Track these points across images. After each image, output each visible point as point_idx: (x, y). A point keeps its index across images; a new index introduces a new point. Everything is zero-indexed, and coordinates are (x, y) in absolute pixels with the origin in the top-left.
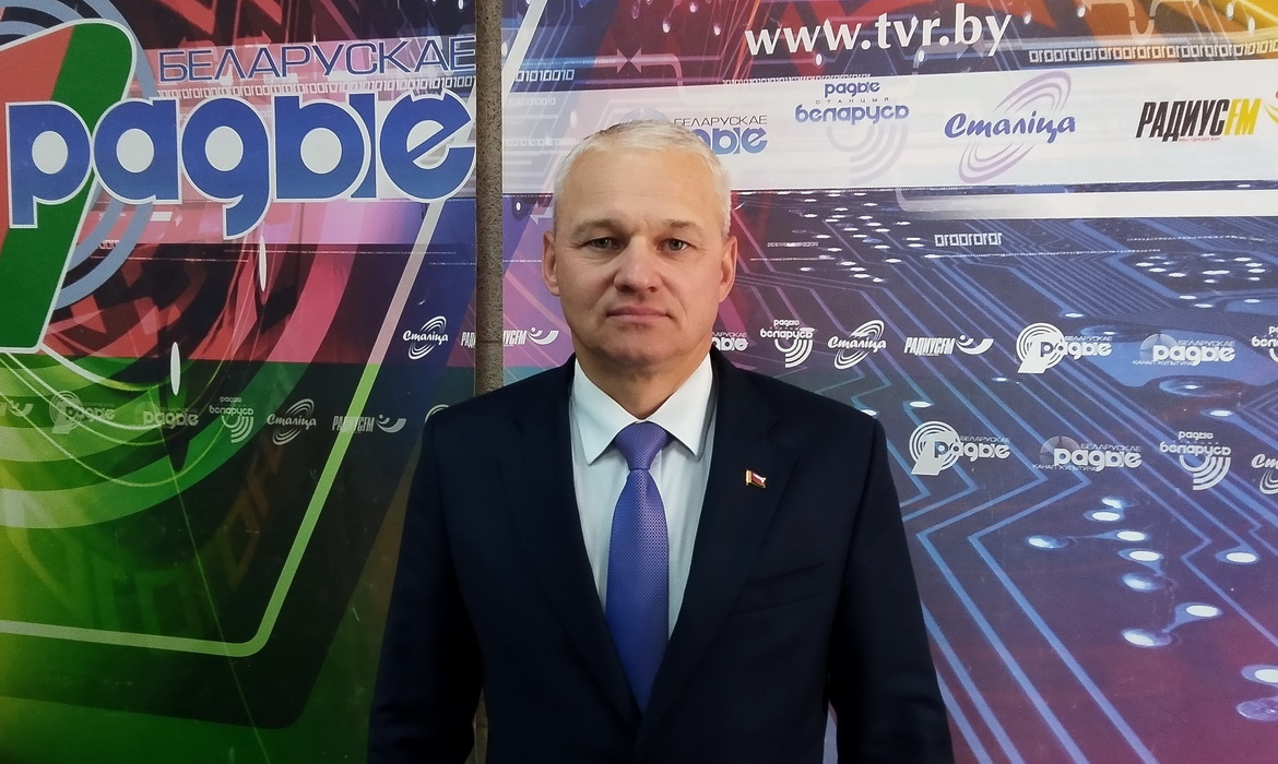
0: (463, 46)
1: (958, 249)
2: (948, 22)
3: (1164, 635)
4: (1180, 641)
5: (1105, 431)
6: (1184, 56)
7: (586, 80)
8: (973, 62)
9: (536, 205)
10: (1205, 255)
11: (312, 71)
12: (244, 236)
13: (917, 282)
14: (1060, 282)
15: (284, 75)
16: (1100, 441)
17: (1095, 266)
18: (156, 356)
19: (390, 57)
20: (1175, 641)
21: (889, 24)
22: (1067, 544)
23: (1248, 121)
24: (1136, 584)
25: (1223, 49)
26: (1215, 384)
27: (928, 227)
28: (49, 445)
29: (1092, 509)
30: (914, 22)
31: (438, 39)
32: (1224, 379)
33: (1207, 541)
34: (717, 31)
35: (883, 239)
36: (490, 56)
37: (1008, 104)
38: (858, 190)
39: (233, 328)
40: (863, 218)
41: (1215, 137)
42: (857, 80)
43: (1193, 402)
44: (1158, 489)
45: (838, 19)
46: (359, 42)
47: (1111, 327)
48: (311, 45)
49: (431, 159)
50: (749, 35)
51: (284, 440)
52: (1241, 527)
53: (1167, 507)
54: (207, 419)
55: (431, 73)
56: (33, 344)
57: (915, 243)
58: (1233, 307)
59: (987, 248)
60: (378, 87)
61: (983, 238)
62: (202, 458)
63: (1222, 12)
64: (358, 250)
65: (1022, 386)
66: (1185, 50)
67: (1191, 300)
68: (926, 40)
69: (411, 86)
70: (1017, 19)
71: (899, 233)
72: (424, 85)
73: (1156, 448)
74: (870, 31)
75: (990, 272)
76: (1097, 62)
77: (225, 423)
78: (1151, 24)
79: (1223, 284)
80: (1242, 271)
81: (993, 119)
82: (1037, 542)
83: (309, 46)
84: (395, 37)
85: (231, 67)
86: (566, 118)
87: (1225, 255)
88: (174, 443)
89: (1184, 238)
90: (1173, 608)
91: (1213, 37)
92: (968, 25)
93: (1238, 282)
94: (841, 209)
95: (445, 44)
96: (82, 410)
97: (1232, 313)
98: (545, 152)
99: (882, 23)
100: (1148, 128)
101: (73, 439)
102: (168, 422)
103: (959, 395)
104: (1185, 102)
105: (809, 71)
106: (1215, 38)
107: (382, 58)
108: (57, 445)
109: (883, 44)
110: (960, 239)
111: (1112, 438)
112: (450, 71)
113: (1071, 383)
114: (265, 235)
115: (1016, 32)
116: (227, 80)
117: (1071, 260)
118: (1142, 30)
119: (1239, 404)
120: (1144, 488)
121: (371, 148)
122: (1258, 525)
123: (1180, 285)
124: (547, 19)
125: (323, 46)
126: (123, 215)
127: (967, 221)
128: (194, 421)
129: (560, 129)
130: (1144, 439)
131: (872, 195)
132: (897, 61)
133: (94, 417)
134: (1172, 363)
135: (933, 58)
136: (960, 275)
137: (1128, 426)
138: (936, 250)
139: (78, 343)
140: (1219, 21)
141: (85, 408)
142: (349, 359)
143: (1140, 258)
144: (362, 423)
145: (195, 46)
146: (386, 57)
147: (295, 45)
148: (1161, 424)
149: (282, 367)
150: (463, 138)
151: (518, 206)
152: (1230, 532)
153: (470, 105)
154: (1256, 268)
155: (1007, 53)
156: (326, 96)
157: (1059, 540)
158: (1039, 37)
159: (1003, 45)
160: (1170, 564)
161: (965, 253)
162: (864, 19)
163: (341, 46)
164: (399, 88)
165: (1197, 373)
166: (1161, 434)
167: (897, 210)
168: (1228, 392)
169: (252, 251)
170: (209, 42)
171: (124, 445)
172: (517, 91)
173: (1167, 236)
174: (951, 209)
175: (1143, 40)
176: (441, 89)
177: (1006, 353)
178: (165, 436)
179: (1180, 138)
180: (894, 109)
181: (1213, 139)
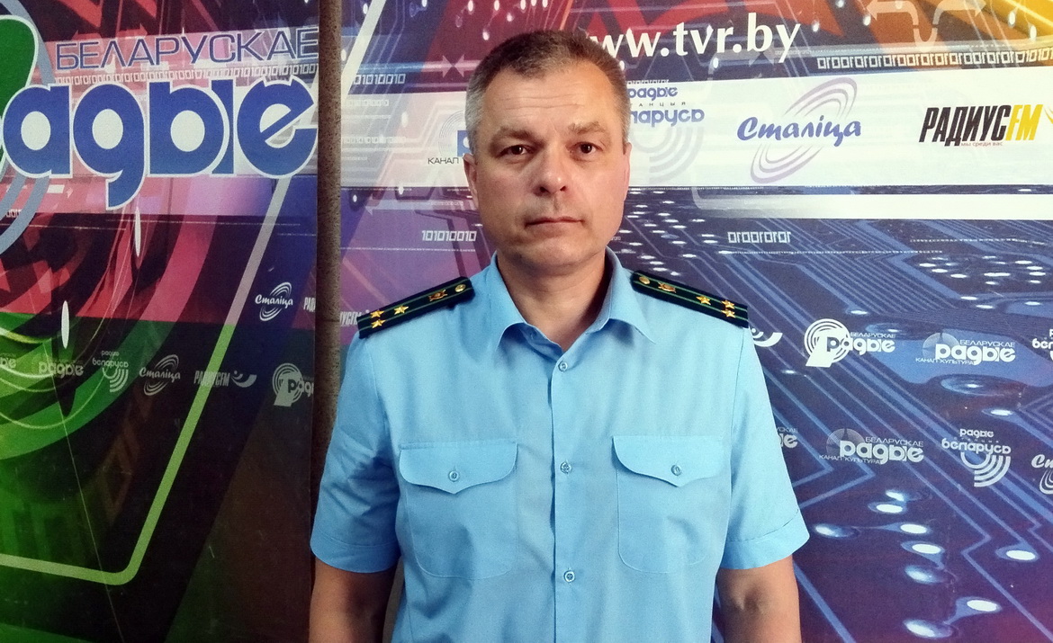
0: (308, 37)
1: (749, 246)
2: (741, 30)
3: (945, 627)
4: (960, 634)
5: (890, 425)
6: (966, 63)
7: (416, 83)
8: (764, 68)
9: (371, 198)
10: (986, 257)
11: (181, 59)
12: (123, 207)
13: (711, 276)
14: (844, 279)
15: (158, 63)
16: (883, 434)
17: (877, 264)
18: (50, 313)
19: (246, 47)
20: (955, 633)
21: (686, 33)
22: (852, 533)
23: (1029, 127)
24: (918, 575)
25: (1005, 56)
26: (997, 385)
27: (723, 225)
29: (875, 501)
30: (710, 30)
31: (287, 30)
32: (1001, 379)
33: (987, 538)
35: (680, 235)
37: (797, 108)
38: (658, 188)
39: (113, 290)
40: (662, 214)
41: (996, 142)
42: (656, 85)
43: (974, 400)
44: (940, 484)
45: (640, 28)
46: (220, 33)
47: (895, 325)
49: (281, 138)
51: (153, 391)
52: (1021, 525)
53: (949, 502)
54: (91, 370)
55: (281, 61)
57: (709, 239)
58: (1014, 309)
59: (777, 246)
60: (236, 73)
61: (773, 236)
62: (86, 405)
63: (1004, 20)
64: (218, 221)
65: (810, 379)
66: (968, 57)
67: (972, 301)
68: (721, 48)
69: (264, 72)
70: (806, 27)
71: (696, 230)
72: (275, 72)
73: (938, 444)
74: (668, 40)
75: (779, 268)
76: (882, 69)
77: (105, 375)
78: (934, 32)
79: (1005, 286)
80: (1023, 275)
81: (783, 123)
82: (823, 530)
83: (179, 37)
84: (252, 29)
85: (114, 56)
86: (397, 119)
87: (1007, 258)
88: (62, 392)
89: (966, 240)
90: (954, 603)
91: (995, 44)
92: (760, 33)
93: (1019, 284)
94: (642, 206)
95: (293, 35)
97: (1012, 314)
98: (379, 149)
99: (680, 32)
100: (931, 133)
102: (59, 372)
104: (967, 108)
106: (997, 46)
107: (240, 47)
109: (680, 51)
110: (751, 237)
111: (894, 432)
112: (297, 60)
113: (858, 379)
114: (140, 206)
115: (805, 41)
116: (110, 68)
117: (856, 259)
118: (925, 38)
119: (1019, 405)
120: (926, 482)
121: (230, 129)
122: (1038, 525)
123: (962, 287)
124: (381, 28)
125: (189, 37)
126: (25, 187)
127: (760, 220)
128: (79, 371)
129: (392, 128)
130: (926, 434)
131: (670, 193)
132: (693, 68)
134: (953, 362)
135: (727, 64)
136: (751, 271)
137: (911, 422)
138: (729, 247)
140: (1001, 29)
142: (209, 319)
143: (923, 259)
144: (219, 378)
145: (85, 39)
146: (243, 47)
147: (167, 36)
148: (943, 420)
149: (152, 325)
150: (307, 120)
151: (355, 198)
152: (1010, 530)
153: (313, 90)
154: (1037, 271)
155: (796, 60)
156: (192, 82)
157: (843, 529)
158: (827, 44)
159: (792, 52)
160: (951, 558)
161: (756, 250)
162: (663, 27)
163: (205, 37)
164: (254, 75)
165: (979, 373)
166: (944, 431)
167: (692, 207)
168: (1008, 393)
169: (129, 221)
170: (96, 34)
171: (21, 392)
172: (355, 93)
173: (950, 237)
174: (744, 208)
175: (928, 47)
176: (289, 75)
177: (794, 346)
178: (56, 384)
179: (961, 142)
180: (691, 112)
181: (994, 144)
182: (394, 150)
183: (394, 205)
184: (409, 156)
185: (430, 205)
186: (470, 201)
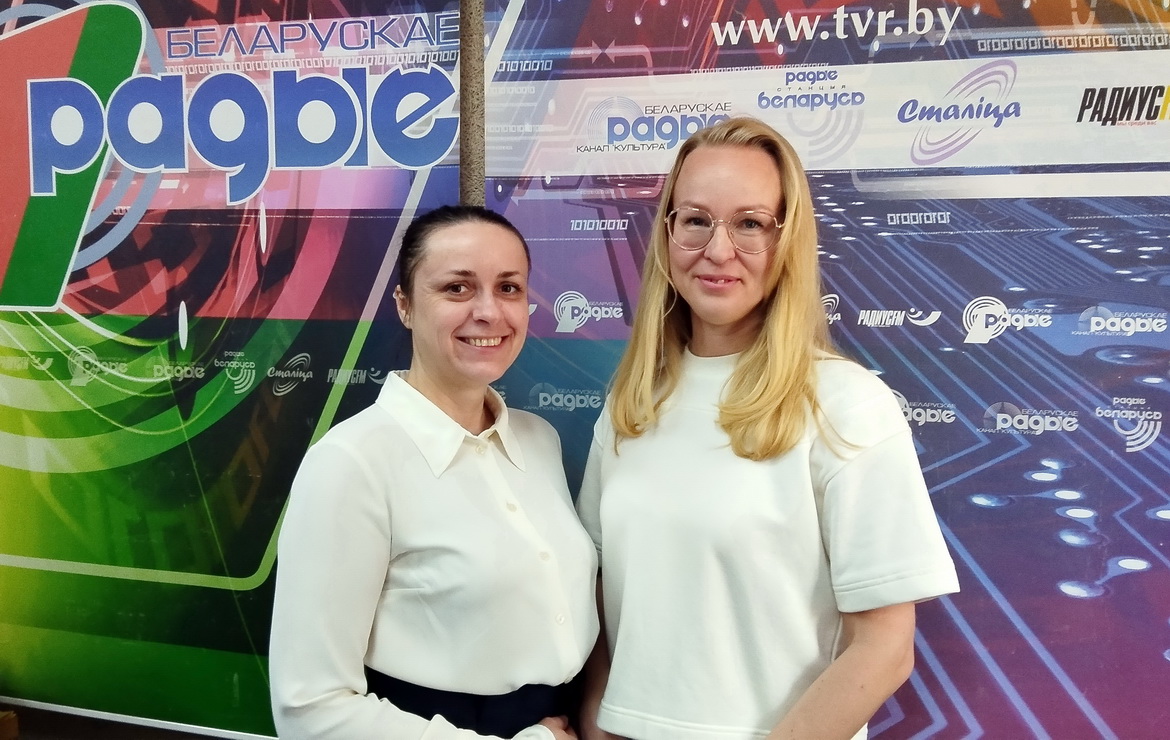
0: (448, 23)
1: (909, 227)
2: (902, 14)
3: (1098, 587)
4: (1112, 592)
5: (1045, 397)
6: (1123, 45)
7: (563, 70)
8: (924, 51)
9: (517, 187)
10: (1140, 232)
11: (308, 47)
12: (246, 202)
13: (871, 258)
14: (1004, 257)
15: (282, 51)
16: (1040, 406)
17: (1036, 242)
18: (165, 314)
19: (380, 34)
20: (1107, 592)
21: (847, 16)
22: (1007, 502)
24: (1071, 539)
25: (1160, 39)
26: (1148, 353)
27: (881, 207)
28: (68, 396)
29: (1032, 470)
31: (425, 16)
32: (1155, 349)
33: (1139, 499)
34: (685, 23)
35: (839, 218)
36: (474, 47)
37: (957, 90)
38: (817, 172)
39: (236, 287)
40: (821, 198)
41: (1150, 121)
42: (816, 69)
43: (1129, 370)
44: (1095, 451)
45: (800, 11)
46: (351, 19)
47: (1052, 300)
48: (307, 22)
49: (418, 129)
50: (715, 26)
51: (283, 391)
53: (1102, 468)
54: (213, 372)
55: (418, 48)
56: (52, 303)
57: (869, 222)
58: (1165, 281)
59: (936, 226)
60: (370, 62)
61: (933, 217)
62: (208, 408)
63: (1159, 3)
64: (351, 215)
65: (969, 356)
66: (1124, 39)
67: (1126, 275)
68: (881, 31)
69: (400, 60)
70: (967, 10)
71: (855, 212)
72: (412, 59)
73: (1092, 414)
74: (828, 23)
75: (939, 249)
76: (1041, 51)
77: (229, 375)
78: (1092, 15)
79: (1157, 259)
81: (943, 105)
82: (980, 501)
83: (305, 23)
84: (387, 14)
85: (233, 44)
86: (544, 106)
87: (1159, 233)
88: (182, 395)
89: (1121, 216)
90: (1106, 562)
92: (921, 16)
95: (431, 21)
96: (97, 363)
97: (1164, 286)
98: (525, 138)
99: (840, 15)
100: (1088, 112)
101: (90, 391)
102: (177, 375)
103: (909, 364)
104: (1123, 88)
105: (772, 60)
106: (1151, 28)
107: (373, 34)
108: (75, 397)
109: (840, 34)
110: (911, 219)
111: (1050, 403)
112: (436, 46)
113: (1014, 352)
114: (266, 200)
115: (966, 24)
116: (229, 56)
117: (1015, 237)
118: (1083, 20)
119: (1169, 373)
120: (1079, 449)
121: (363, 119)
123: (1116, 261)
124: (526, 14)
125: (317, 23)
126: (134, 183)
127: (918, 201)
128: (200, 374)
129: (539, 116)
130: (1079, 403)
131: (829, 176)
132: (854, 51)
133: (108, 370)
134: (1108, 334)
135: (888, 47)
136: (910, 251)
137: (1066, 392)
138: (888, 228)
139: (94, 302)
140: (1156, 12)
141: (101, 362)
142: (343, 316)
143: (1080, 235)
144: (355, 376)
145: (200, 25)
146: (377, 34)
147: (292, 22)
148: (1097, 390)
149: (282, 324)
150: (448, 109)
151: (500, 189)
152: (1160, 491)
153: (454, 78)
155: (957, 43)
156: (321, 70)
157: (1000, 499)
158: (987, 27)
159: (953, 35)
160: (1104, 521)
161: (915, 231)
162: (822, 11)
163: (335, 24)
164: (389, 63)
165: (1132, 343)
166: (1097, 399)
167: (852, 190)
168: (1160, 361)
169: (253, 216)
170: (213, 20)
171: (136, 396)
172: (499, 80)
173: (1106, 214)
174: (904, 190)
175: (1084, 30)
176: (427, 63)
177: (953, 324)
178: (174, 388)
179: (1118, 122)
180: (850, 96)
181: (1148, 123)
182: (541, 139)
183: (540, 194)
184: (556, 144)
185: (579, 194)
186: (621, 189)
